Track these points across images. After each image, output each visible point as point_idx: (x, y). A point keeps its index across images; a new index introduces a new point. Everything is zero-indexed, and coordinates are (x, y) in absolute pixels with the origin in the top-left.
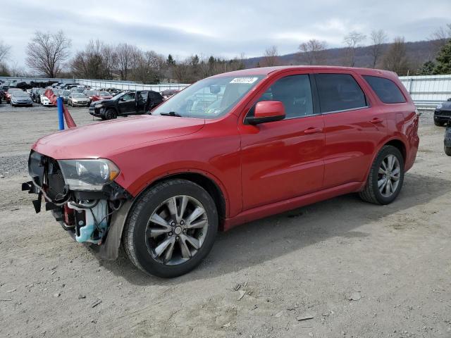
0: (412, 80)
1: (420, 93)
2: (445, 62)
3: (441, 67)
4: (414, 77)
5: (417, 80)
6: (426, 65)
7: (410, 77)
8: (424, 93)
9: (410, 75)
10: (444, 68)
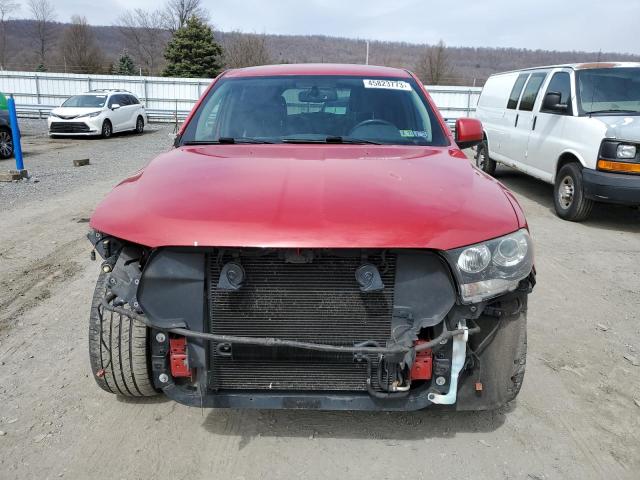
0: (147, 82)
1: (159, 100)
2: (176, 62)
3: (173, 68)
4: (149, 78)
5: (152, 82)
6: (123, 60)
7: (143, 78)
8: (163, 100)
9: (144, 75)
10: (177, 68)
